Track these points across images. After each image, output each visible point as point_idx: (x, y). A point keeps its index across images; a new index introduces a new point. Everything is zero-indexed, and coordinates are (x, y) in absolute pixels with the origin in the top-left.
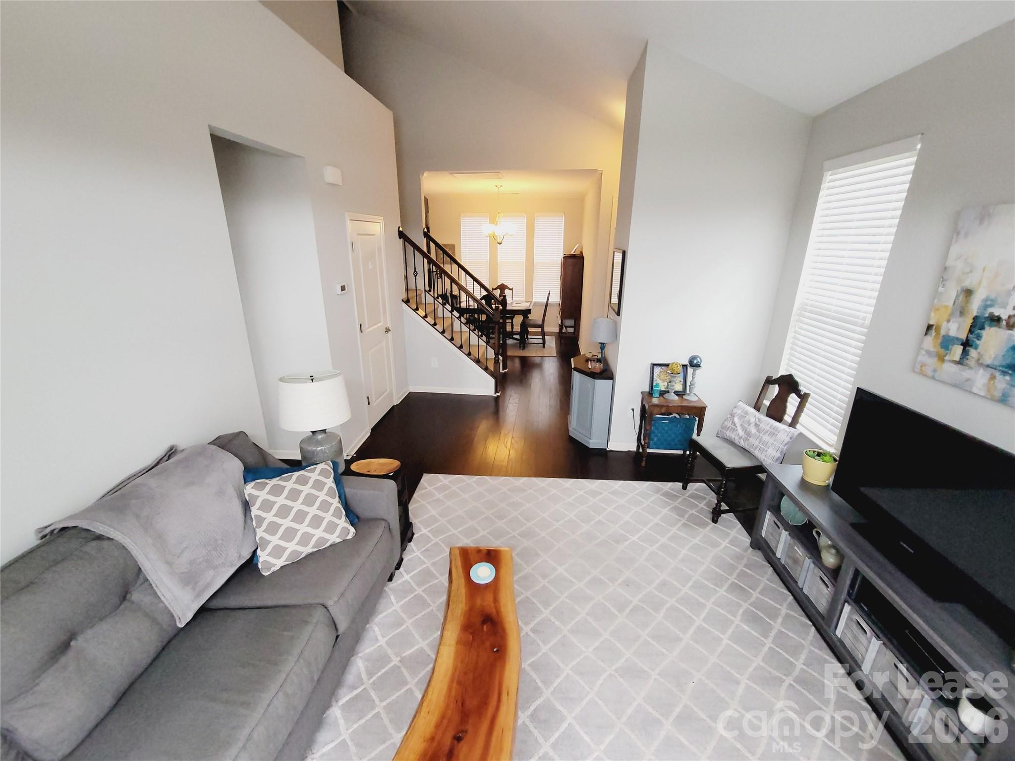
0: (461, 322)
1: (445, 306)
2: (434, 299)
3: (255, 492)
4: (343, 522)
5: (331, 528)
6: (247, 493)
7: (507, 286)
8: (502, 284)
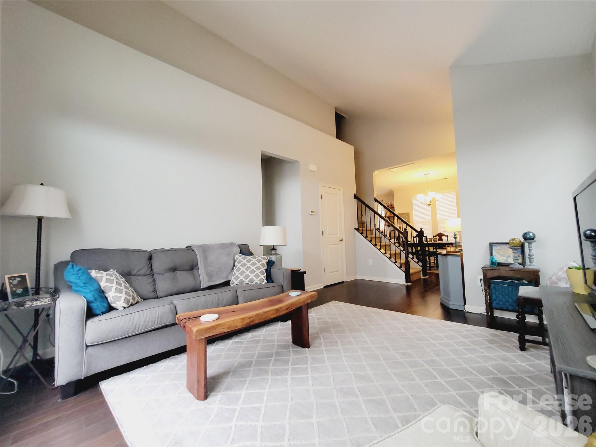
0: (395, 246)
1: (386, 237)
2: (380, 233)
3: (238, 257)
4: (263, 277)
5: (257, 276)
6: (236, 257)
7: (443, 234)
8: (440, 233)
